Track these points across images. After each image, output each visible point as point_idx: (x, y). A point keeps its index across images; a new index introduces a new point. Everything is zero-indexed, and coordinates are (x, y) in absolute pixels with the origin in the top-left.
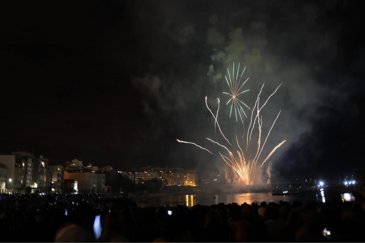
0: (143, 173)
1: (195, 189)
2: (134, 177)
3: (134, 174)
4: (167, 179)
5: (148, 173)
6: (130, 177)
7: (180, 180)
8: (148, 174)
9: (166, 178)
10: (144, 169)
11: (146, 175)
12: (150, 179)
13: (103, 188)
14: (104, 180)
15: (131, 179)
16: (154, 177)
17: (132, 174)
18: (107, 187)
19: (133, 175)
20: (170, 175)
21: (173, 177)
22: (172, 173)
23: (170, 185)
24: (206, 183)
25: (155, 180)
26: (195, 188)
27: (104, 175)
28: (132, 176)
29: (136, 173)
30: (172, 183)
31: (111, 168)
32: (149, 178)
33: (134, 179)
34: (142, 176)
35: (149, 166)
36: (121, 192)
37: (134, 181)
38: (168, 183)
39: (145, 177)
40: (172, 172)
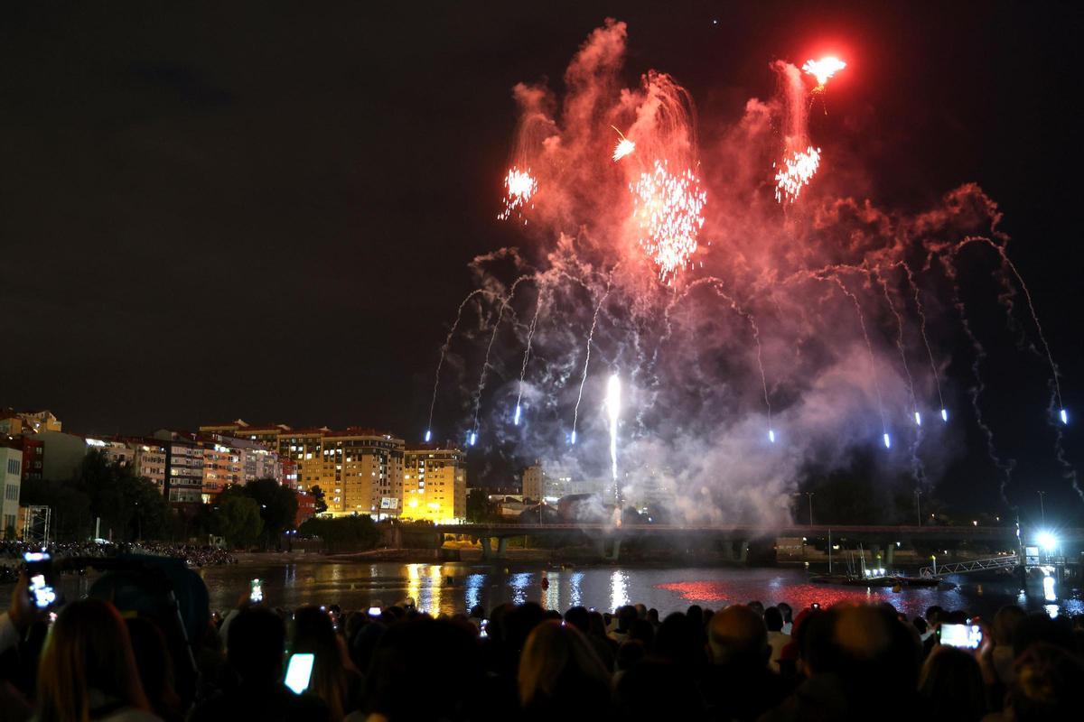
0: (207, 452)
1: (450, 539)
2: (162, 471)
3: (163, 457)
4: (323, 485)
5: (233, 452)
6: (145, 470)
7: (385, 492)
8: (231, 459)
9: (317, 479)
10: (216, 433)
11: (220, 463)
12: (242, 483)
13: (11, 518)
14: (15, 480)
15: (147, 479)
16: (260, 474)
17: (155, 456)
18: (27, 511)
19: (159, 460)
20: (339, 468)
21: (348, 475)
22: (349, 460)
23: (334, 511)
24: (506, 511)
25: (263, 489)
26: (453, 535)
27: (17, 455)
28: (155, 465)
29: (174, 450)
30: (345, 507)
31: (54, 424)
32: (235, 478)
33: (163, 477)
34: (205, 466)
35: (240, 422)
36: (99, 540)
37: (162, 488)
38: (327, 502)
39: (220, 472)
40: (348, 455)
